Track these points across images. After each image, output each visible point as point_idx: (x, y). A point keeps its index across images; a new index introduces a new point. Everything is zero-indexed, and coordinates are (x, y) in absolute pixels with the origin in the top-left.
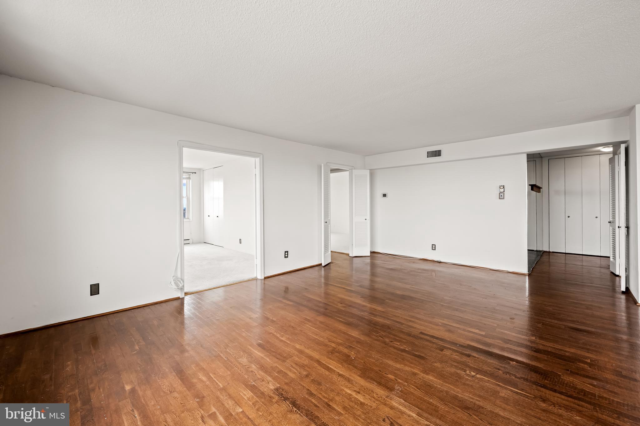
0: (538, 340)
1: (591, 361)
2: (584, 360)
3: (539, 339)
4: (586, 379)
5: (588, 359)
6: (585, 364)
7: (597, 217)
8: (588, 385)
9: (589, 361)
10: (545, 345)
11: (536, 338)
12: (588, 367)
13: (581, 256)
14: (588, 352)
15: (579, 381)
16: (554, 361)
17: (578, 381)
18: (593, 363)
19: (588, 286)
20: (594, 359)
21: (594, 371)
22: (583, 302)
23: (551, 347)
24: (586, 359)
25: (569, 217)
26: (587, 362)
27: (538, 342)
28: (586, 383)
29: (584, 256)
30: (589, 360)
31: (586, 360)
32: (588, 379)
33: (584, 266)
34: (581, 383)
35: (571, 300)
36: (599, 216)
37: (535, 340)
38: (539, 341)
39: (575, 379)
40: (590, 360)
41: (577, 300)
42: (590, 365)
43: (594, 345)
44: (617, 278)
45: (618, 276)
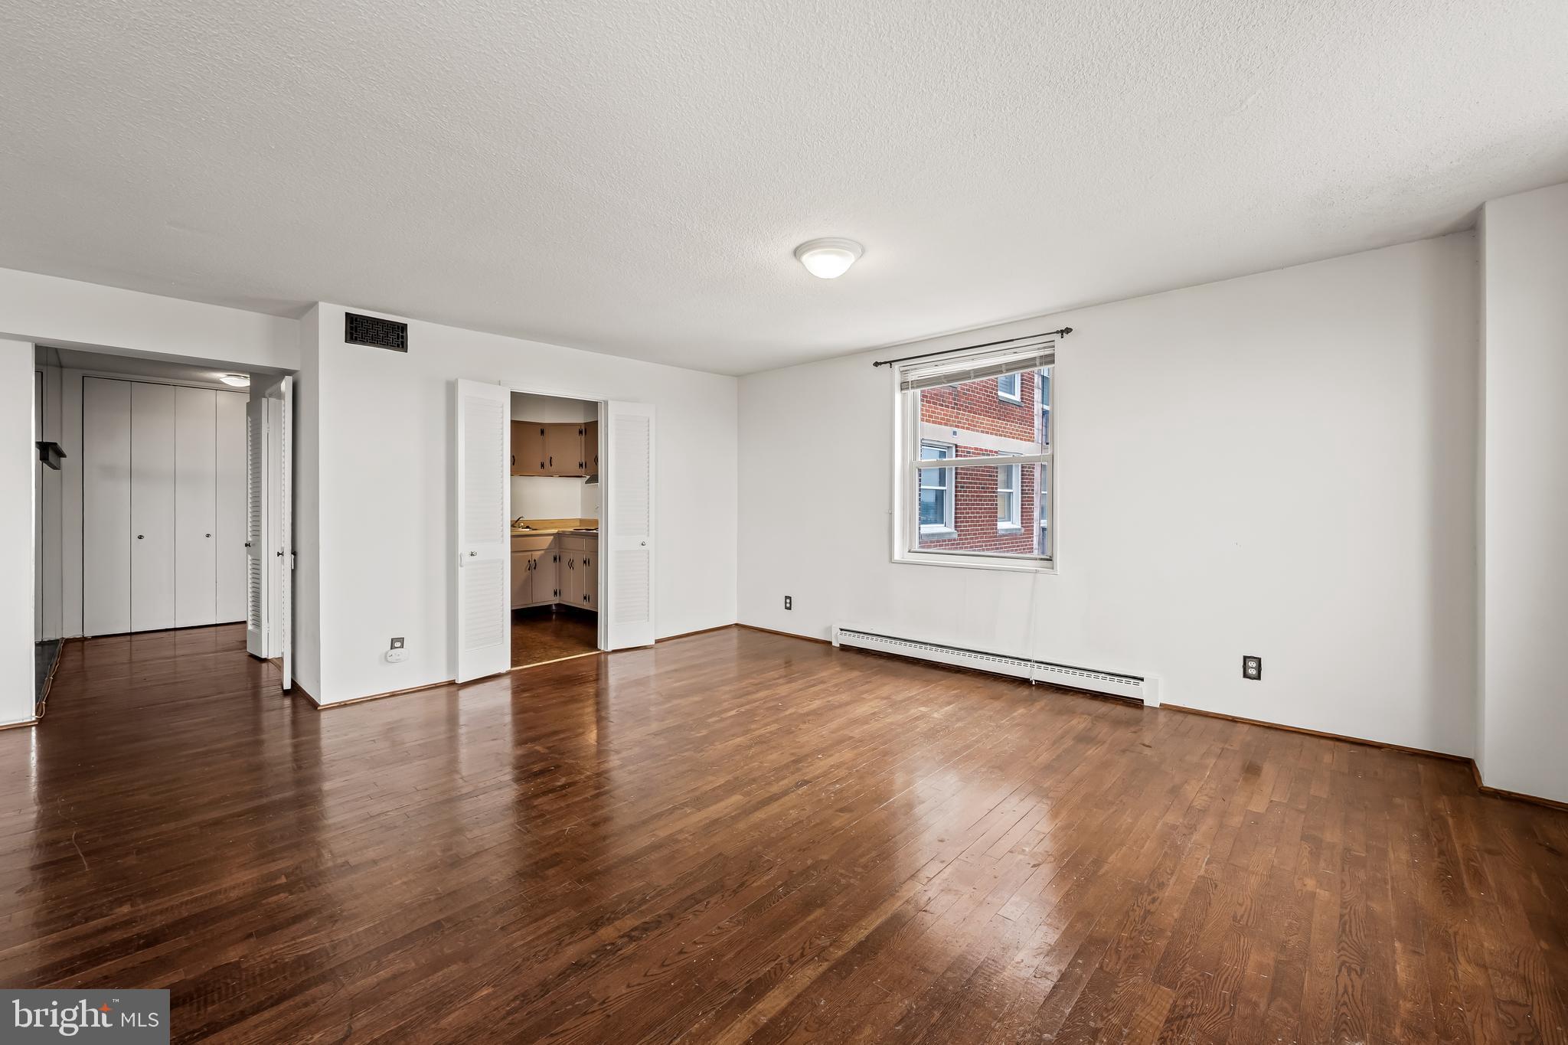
0: (142, 907)
1: (287, 878)
2: (273, 884)
3: (143, 903)
4: (294, 928)
5: (280, 877)
6: (279, 893)
7: (208, 536)
8: (305, 939)
9: (283, 880)
10: (167, 909)
11: (132, 906)
12: (287, 895)
13: (172, 633)
14: (274, 861)
15: (283, 944)
16: (208, 936)
17: (282, 946)
18: (293, 878)
19: (216, 701)
20: (291, 870)
21: (301, 895)
22: (219, 746)
23: (186, 903)
24: (276, 879)
25: (140, 537)
26: (280, 885)
27: (144, 912)
28: (298, 938)
29: (178, 632)
30: (283, 877)
31: (278, 882)
32: (298, 926)
33: (179, 657)
34: (288, 946)
35: (191, 752)
36: (212, 532)
37: (131, 912)
38: (147, 908)
39: (274, 945)
40: (285, 875)
41: (205, 746)
42: (288, 888)
43: (279, 836)
44: (264, 665)
45: (265, 660)
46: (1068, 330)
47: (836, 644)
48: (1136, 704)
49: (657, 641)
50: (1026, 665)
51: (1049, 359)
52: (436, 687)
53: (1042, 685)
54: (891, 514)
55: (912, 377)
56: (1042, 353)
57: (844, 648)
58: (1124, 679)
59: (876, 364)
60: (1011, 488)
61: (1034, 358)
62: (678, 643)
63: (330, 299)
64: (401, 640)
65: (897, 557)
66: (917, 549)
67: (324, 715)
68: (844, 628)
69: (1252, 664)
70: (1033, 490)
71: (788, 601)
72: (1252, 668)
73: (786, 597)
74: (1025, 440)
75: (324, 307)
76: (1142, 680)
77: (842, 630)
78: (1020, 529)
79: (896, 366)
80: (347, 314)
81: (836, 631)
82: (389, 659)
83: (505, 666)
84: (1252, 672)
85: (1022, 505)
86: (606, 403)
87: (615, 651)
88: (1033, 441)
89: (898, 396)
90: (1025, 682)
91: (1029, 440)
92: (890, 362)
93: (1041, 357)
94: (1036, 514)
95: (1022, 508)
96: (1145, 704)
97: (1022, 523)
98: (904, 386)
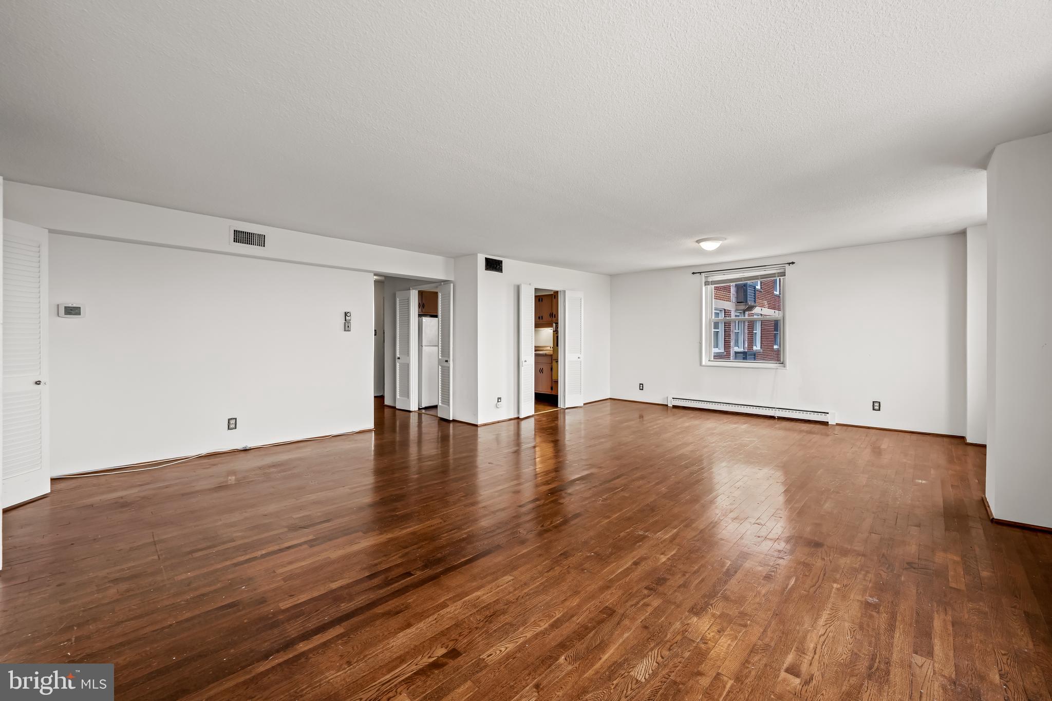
44: (411, 413)
45: (412, 412)
46: (793, 263)
47: (670, 405)
48: (825, 424)
49: (584, 404)
50: (772, 410)
51: (783, 274)
52: (511, 420)
53: (780, 418)
54: (701, 343)
55: (710, 279)
56: (779, 271)
57: (675, 407)
58: (820, 414)
59: (693, 273)
60: (718, 329)
61: (775, 274)
62: (592, 405)
63: (480, 252)
64: (500, 398)
65: (704, 363)
66: (713, 360)
67: (479, 429)
68: (675, 397)
69: (877, 404)
70: (730, 330)
71: (641, 386)
72: (877, 406)
73: (640, 384)
74: (726, 301)
75: (479, 255)
76: (828, 413)
77: (673, 398)
78: (724, 353)
79: (703, 274)
80: (487, 259)
81: (670, 399)
82: (498, 406)
83: (533, 413)
84: (877, 408)
85: (725, 338)
86: (564, 292)
87: (567, 408)
88: (730, 301)
89: (704, 288)
90: (772, 418)
91: (728, 301)
92: (700, 273)
93: (778, 273)
94: (732, 344)
95: (725, 340)
96: (829, 423)
97: (724, 349)
98: (707, 283)
